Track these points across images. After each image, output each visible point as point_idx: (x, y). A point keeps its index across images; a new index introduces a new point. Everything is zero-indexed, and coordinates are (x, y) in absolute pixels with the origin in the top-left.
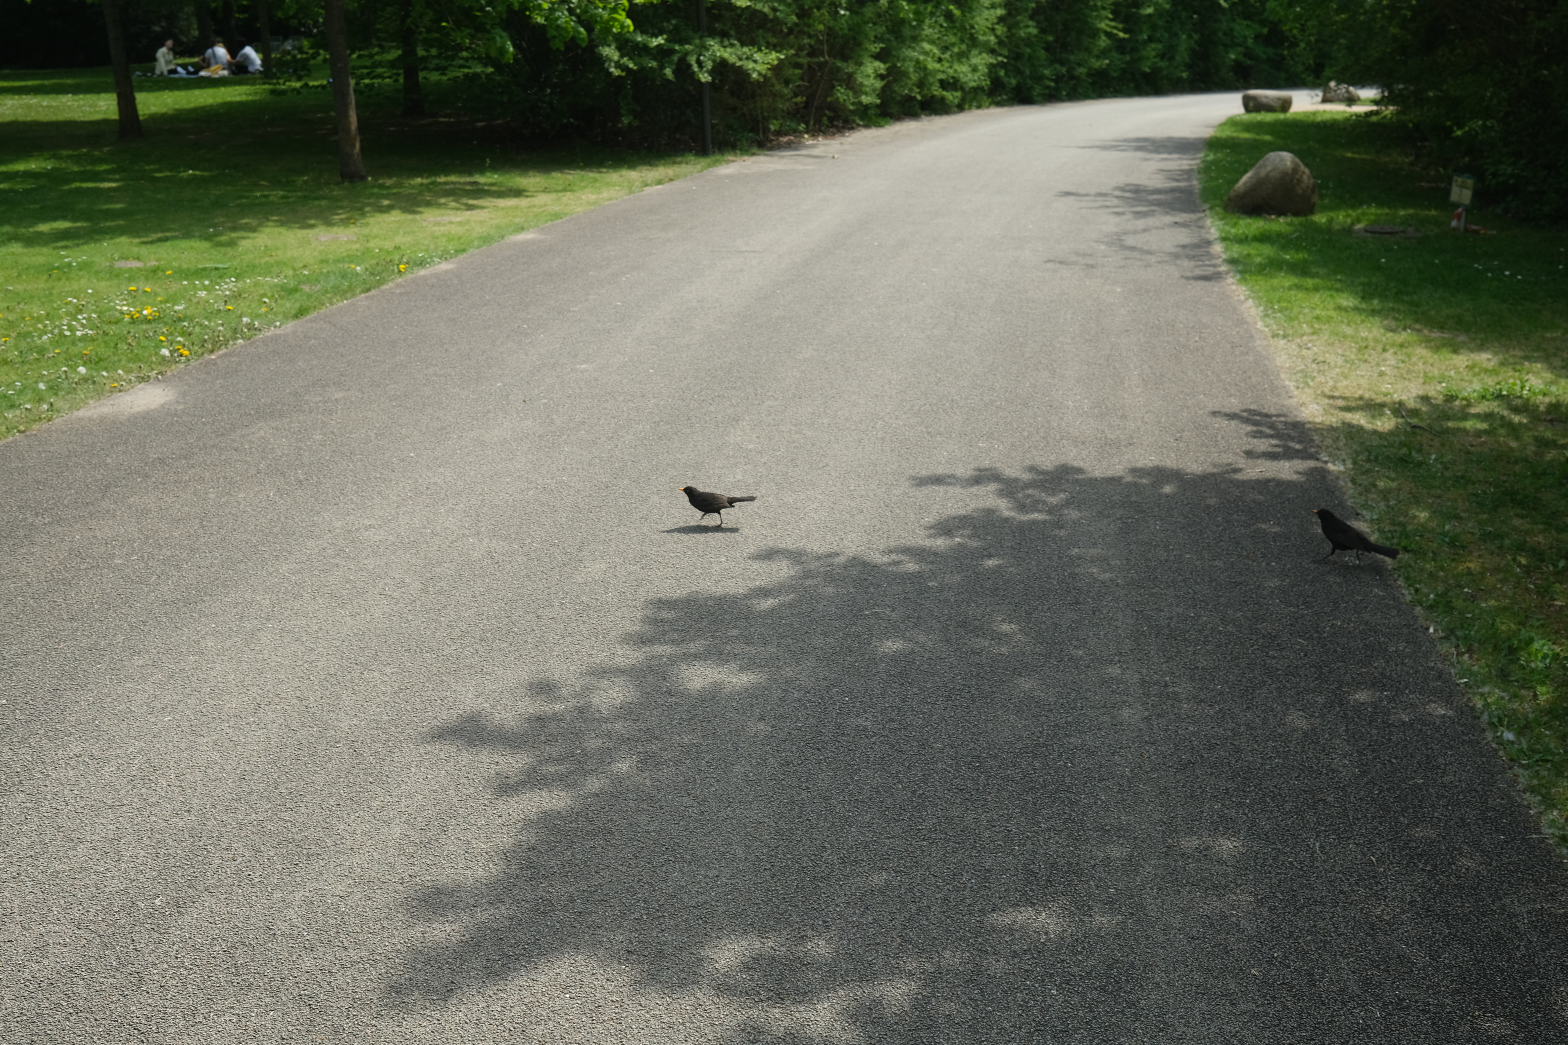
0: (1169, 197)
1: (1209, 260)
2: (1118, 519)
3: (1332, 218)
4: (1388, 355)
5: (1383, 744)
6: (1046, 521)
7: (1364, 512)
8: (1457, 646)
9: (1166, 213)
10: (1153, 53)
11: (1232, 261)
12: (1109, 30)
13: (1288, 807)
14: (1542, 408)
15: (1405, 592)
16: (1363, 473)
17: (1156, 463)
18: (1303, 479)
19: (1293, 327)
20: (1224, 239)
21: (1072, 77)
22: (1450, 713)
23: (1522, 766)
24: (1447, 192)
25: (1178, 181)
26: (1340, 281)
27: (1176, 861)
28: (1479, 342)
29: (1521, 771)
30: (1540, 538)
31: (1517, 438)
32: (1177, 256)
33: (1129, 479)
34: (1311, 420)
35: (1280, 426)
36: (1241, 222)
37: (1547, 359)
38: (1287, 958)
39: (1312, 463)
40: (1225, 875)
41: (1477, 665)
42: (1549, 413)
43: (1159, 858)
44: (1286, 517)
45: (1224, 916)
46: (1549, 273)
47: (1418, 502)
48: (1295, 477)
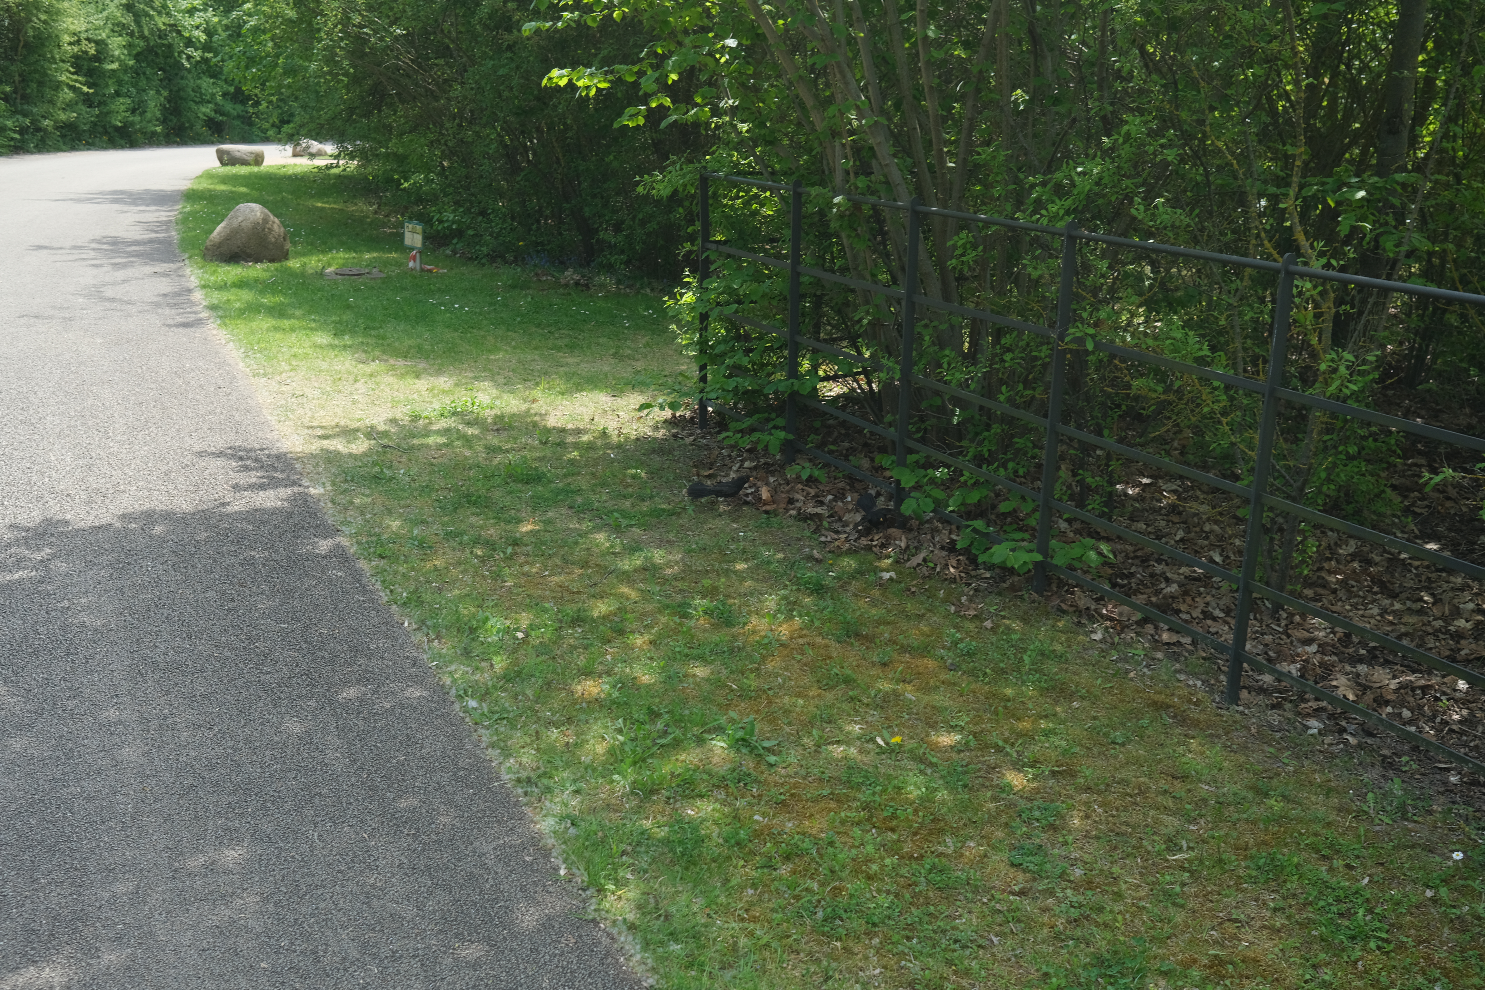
0: (148, 248)
1: (190, 307)
2: (109, 566)
3: (305, 263)
4: (359, 385)
5: (369, 732)
6: (31, 578)
7: (344, 528)
8: (428, 635)
9: (146, 264)
10: (123, 108)
11: (213, 308)
12: (71, 83)
13: (287, 807)
14: (490, 420)
15: (382, 594)
16: (341, 493)
17: (145, 507)
18: (287, 504)
19: (272, 366)
20: (204, 287)
21: (39, 130)
22: (425, 693)
23: (484, 727)
24: (402, 236)
25: (156, 232)
26: (314, 320)
27: (183, 882)
28: (437, 367)
29: (483, 731)
30: (492, 531)
31: (471, 448)
32: (158, 305)
33: (118, 525)
34: (292, 450)
35: (264, 459)
36: (219, 270)
37: (492, 378)
38: (293, 944)
39: (295, 490)
40: (232, 883)
41: (445, 648)
42: (495, 423)
43: (166, 883)
44: (273, 542)
45: (232, 922)
46: (491, 304)
47: (390, 513)
48: (280, 504)
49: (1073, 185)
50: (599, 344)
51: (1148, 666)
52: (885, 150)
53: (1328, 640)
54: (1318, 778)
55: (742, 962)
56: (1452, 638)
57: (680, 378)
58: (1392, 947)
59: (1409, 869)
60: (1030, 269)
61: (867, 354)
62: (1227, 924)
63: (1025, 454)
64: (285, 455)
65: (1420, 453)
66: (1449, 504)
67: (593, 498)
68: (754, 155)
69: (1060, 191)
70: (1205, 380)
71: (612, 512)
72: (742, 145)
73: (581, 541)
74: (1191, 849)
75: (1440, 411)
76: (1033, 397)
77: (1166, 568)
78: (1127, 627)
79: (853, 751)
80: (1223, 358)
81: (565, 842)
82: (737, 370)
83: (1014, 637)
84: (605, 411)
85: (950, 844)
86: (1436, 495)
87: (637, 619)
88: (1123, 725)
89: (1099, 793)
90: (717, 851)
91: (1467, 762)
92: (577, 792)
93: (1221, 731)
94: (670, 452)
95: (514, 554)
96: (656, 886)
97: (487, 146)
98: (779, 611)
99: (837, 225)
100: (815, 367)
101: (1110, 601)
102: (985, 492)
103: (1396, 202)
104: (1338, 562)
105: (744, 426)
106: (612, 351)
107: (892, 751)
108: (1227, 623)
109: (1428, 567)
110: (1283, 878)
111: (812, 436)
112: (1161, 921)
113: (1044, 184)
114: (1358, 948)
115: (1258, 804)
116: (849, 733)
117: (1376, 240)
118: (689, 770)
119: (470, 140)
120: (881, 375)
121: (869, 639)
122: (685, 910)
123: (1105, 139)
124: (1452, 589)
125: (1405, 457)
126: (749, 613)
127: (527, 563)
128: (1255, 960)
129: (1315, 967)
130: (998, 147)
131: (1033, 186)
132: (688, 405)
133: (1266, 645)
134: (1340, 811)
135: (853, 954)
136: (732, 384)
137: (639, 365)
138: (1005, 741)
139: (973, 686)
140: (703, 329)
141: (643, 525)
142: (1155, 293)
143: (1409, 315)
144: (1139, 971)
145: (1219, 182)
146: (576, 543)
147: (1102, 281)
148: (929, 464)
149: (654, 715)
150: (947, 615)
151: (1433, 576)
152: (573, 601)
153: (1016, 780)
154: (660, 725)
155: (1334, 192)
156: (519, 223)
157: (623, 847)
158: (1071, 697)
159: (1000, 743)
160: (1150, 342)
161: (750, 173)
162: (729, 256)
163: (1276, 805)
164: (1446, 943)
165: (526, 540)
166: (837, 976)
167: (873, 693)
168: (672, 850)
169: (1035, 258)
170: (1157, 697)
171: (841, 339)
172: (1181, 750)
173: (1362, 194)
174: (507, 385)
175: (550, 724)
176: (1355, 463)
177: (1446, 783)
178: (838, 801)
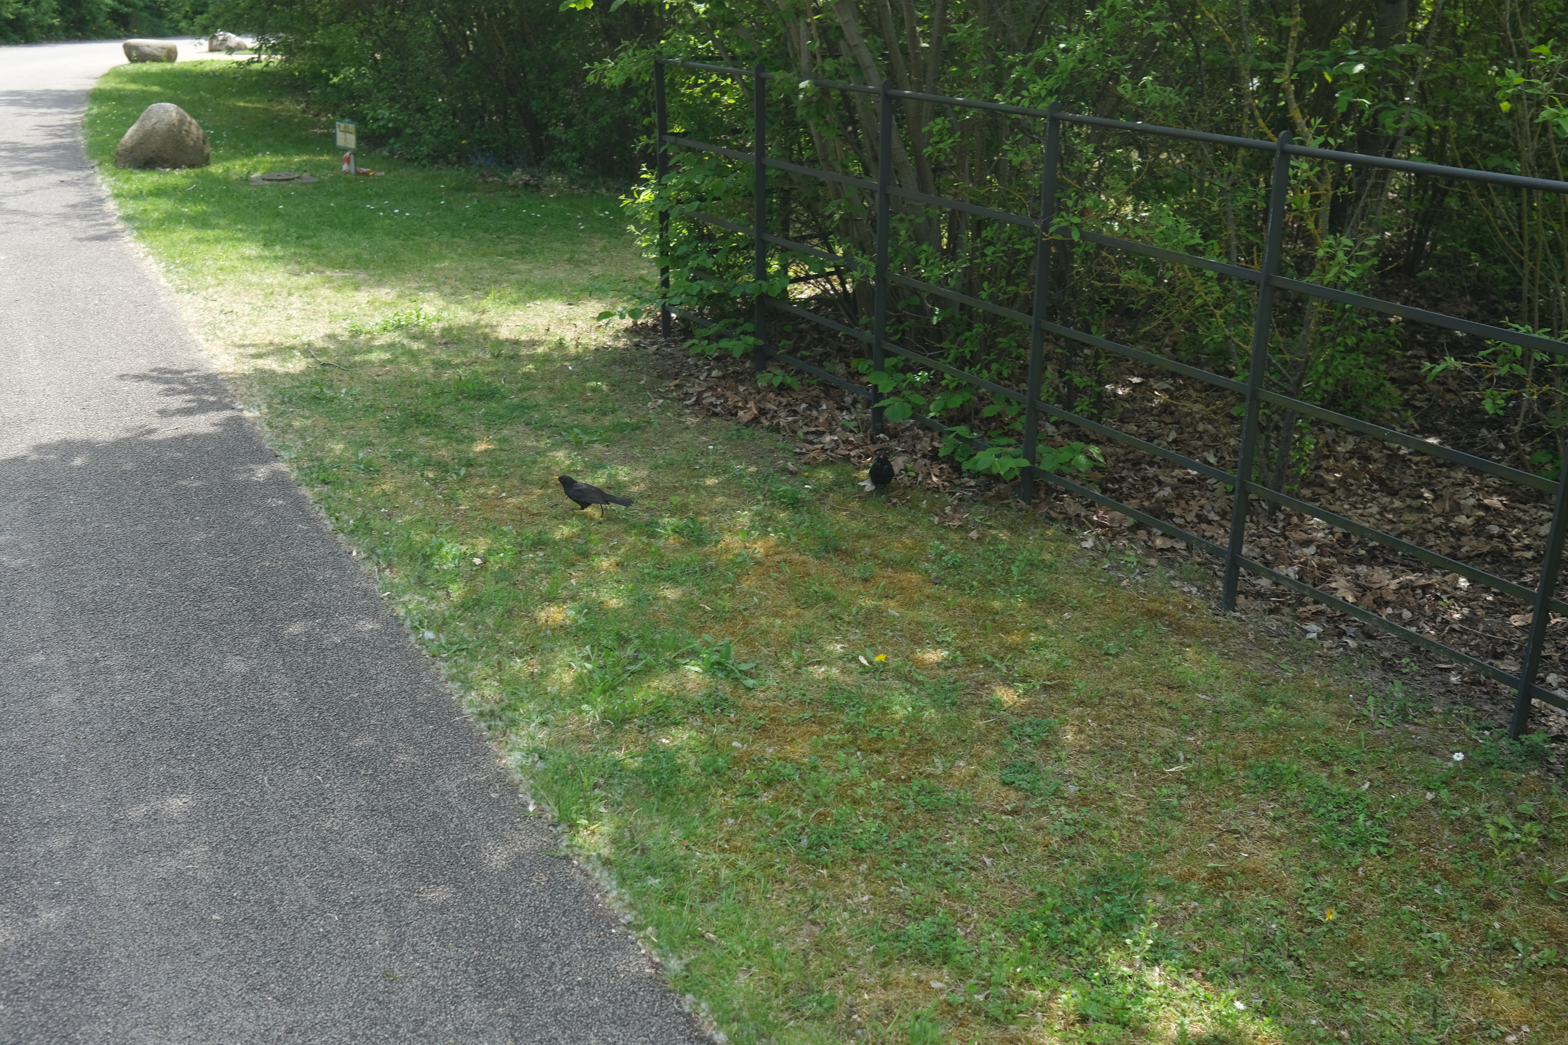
0: (52, 154)
1: (103, 219)
2: (26, 501)
3: (228, 168)
4: (293, 299)
5: (319, 668)
7: (283, 453)
8: (378, 564)
9: (51, 172)
11: (128, 219)
13: (233, 750)
14: (437, 333)
15: (327, 522)
16: (278, 416)
17: (63, 437)
18: (220, 430)
19: (197, 280)
20: (117, 196)
22: (377, 626)
23: (442, 659)
24: (333, 137)
25: (61, 136)
26: (241, 230)
27: (125, 834)
28: (377, 278)
29: (442, 663)
30: (444, 452)
31: (417, 363)
32: (67, 217)
33: (34, 457)
34: (222, 370)
35: (193, 381)
36: (133, 177)
37: (438, 288)
38: (246, 894)
39: (228, 413)
40: (177, 833)
41: (397, 577)
42: (443, 337)
43: (106, 835)
44: (206, 470)
45: (180, 873)
46: (433, 209)
47: (333, 436)
48: (212, 429)
49: (1055, 63)
50: (552, 249)
51: (1141, 573)
52: (853, 29)
53: (1327, 541)
54: (1317, 683)
55: (724, 894)
56: (1453, 535)
57: (641, 284)
58: (1392, 851)
59: (1409, 772)
60: (1010, 156)
61: (840, 252)
62: (1226, 835)
63: (1010, 354)
64: (216, 376)
65: (1419, 344)
66: (1449, 396)
67: (551, 413)
68: (712, 38)
69: (1041, 70)
70: (1198, 271)
71: (572, 428)
72: (699, 27)
73: (540, 459)
74: (1187, 760)
75: (1440, 299)
76: (1017, 294)
77: (1158, 471)
78: (1119, 533)
79: (835, 671)
80: (1216, 246)
81: (533, 777)
82: (701, 272)
83: (1002, 547)
84: (561, 321)
85: (939, 765)
86: (1436, 387)
87: (602, 540)
88: (1116, 635)
89: (1093, 706)
90: (694, 780)
91: (1468, 661)
92: (544, 724)
93: (1217, 639)
94: (632, 363)
95: (468, 475)
96: (632, 819)
97: (422, 35)
98: (753, 527)
99: (805, 112)
100: (784, 268)
101: (1100, 507)
102: (968, 396)
103: (1396, 74)
104: (1336, 460)
105: (710, 332)
106: (567, 256)
107: (875, 670)
108: (1223, 527)
109: (1428, 463)
110: (1282, 787)
111: (784, 342)
112: (1159, 835)
113: (1024, 63)
114: (1358, 854)
115: (1257, 712)
116: (830, 652)
117: (1375, 116)
118: (662, 697)
119: (404, 29)
120: (855, 273)
121: (848, 555)
122: (663, 843)
123: (1089, 12)
124: (1453, 484)
125: (1404, 349)
126: (722, 530)
127: (482, 484)
128: (1255, 871)
129: (1315, 875)
130: (975, 24)
131: (1012, 66)
132: (650, 312)
133: (1263, 548)
134: (1340, 716)
135: (840, 881)
136: (695, 288)
137: (596, 270)
138: (994, 656)
139: (960, 600)
140: (664, 229)
141: (606, 440)
142: (1143, 181)
143: (1407, 199)
144: (1136, 887)
145: (1210, 57)
146: (535, 462)
147: (1087, 166)
148: (909, 368)
149: (623, 641)
150: (931, 526)
151: (1434, 471)
152: (533, 523)
153: (1006, 695)
154: (630, 651)
155: (1332, 67)
156: (462, 120)
157: (595, 779)
158: (1061, 608)
159: (989, 658)
160: (1139, 231)
161: (709, 59)
162: (689, 149)
163: (1274, 712)
164: (1446, 845)
165: (481, 460)
166: (824, 905)
167: (854, 610)
168: (647, 781)
169: (1017, 143)
170: (1151, 606)
171: (811, 237)
172: (1176, 659)
173: (1360, 67)
174: (454, 295)
175: (513, 653)
176: (1354, 355)
177: (1446, 683)
178: (820, 724)
